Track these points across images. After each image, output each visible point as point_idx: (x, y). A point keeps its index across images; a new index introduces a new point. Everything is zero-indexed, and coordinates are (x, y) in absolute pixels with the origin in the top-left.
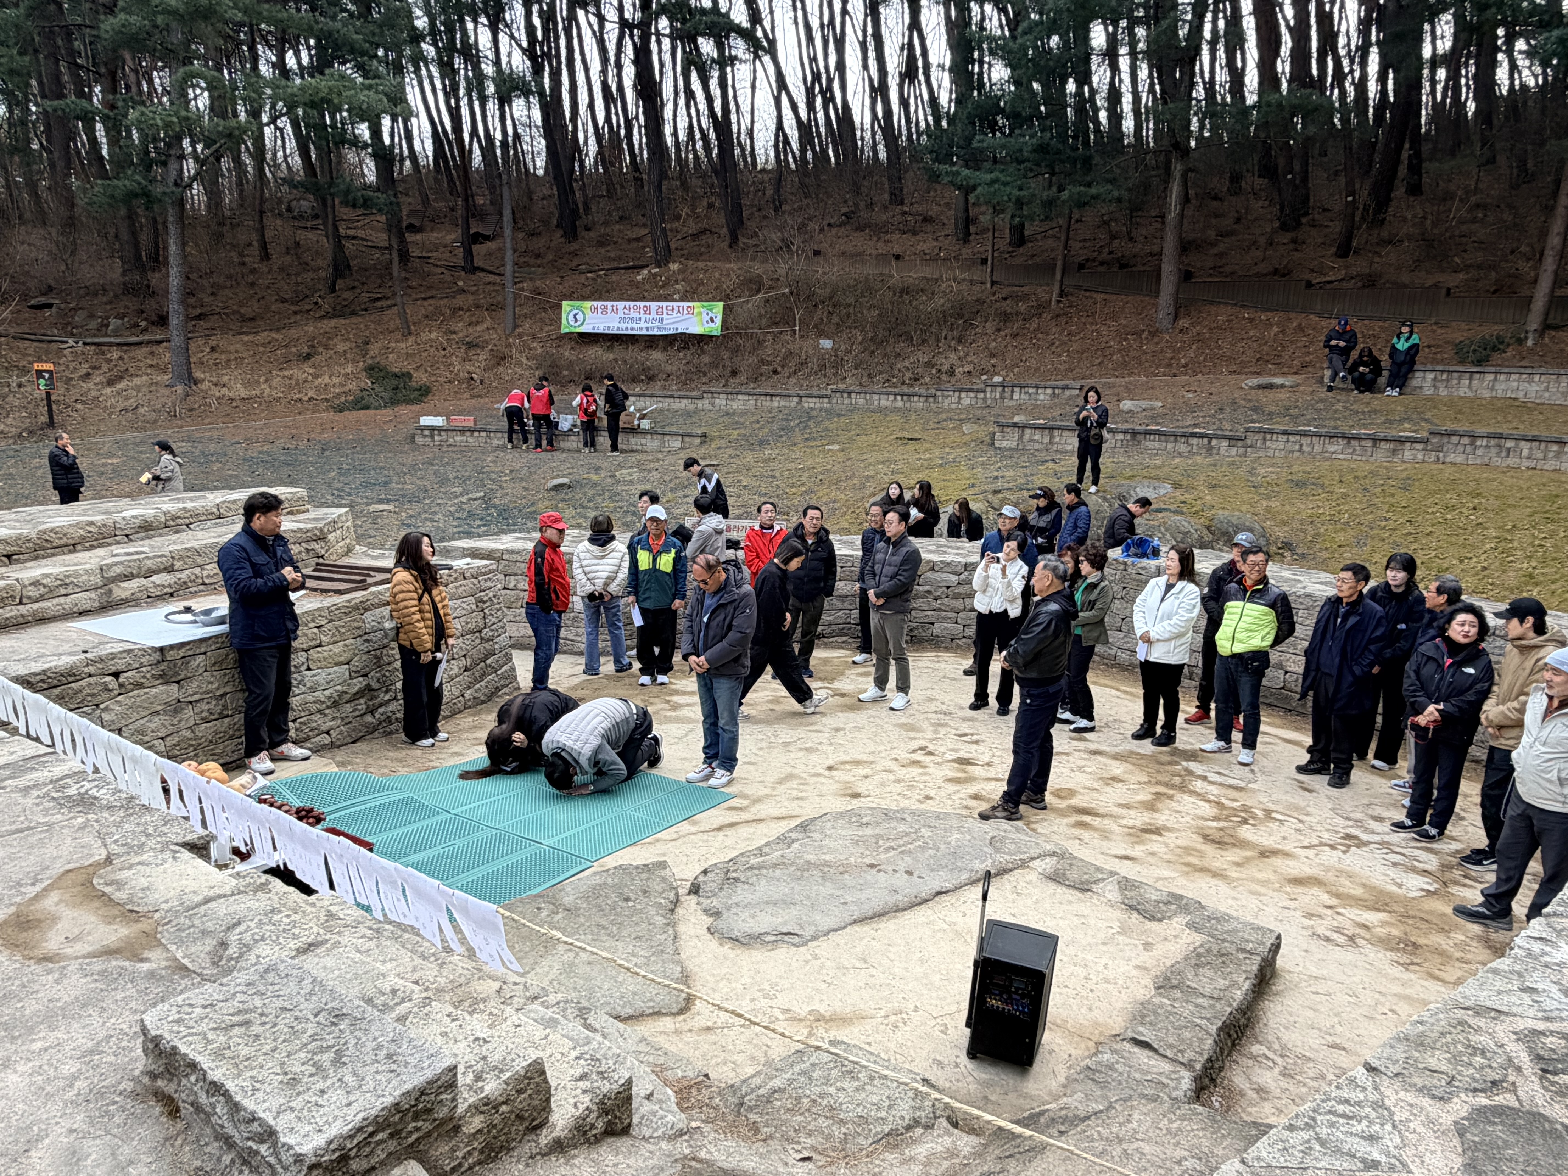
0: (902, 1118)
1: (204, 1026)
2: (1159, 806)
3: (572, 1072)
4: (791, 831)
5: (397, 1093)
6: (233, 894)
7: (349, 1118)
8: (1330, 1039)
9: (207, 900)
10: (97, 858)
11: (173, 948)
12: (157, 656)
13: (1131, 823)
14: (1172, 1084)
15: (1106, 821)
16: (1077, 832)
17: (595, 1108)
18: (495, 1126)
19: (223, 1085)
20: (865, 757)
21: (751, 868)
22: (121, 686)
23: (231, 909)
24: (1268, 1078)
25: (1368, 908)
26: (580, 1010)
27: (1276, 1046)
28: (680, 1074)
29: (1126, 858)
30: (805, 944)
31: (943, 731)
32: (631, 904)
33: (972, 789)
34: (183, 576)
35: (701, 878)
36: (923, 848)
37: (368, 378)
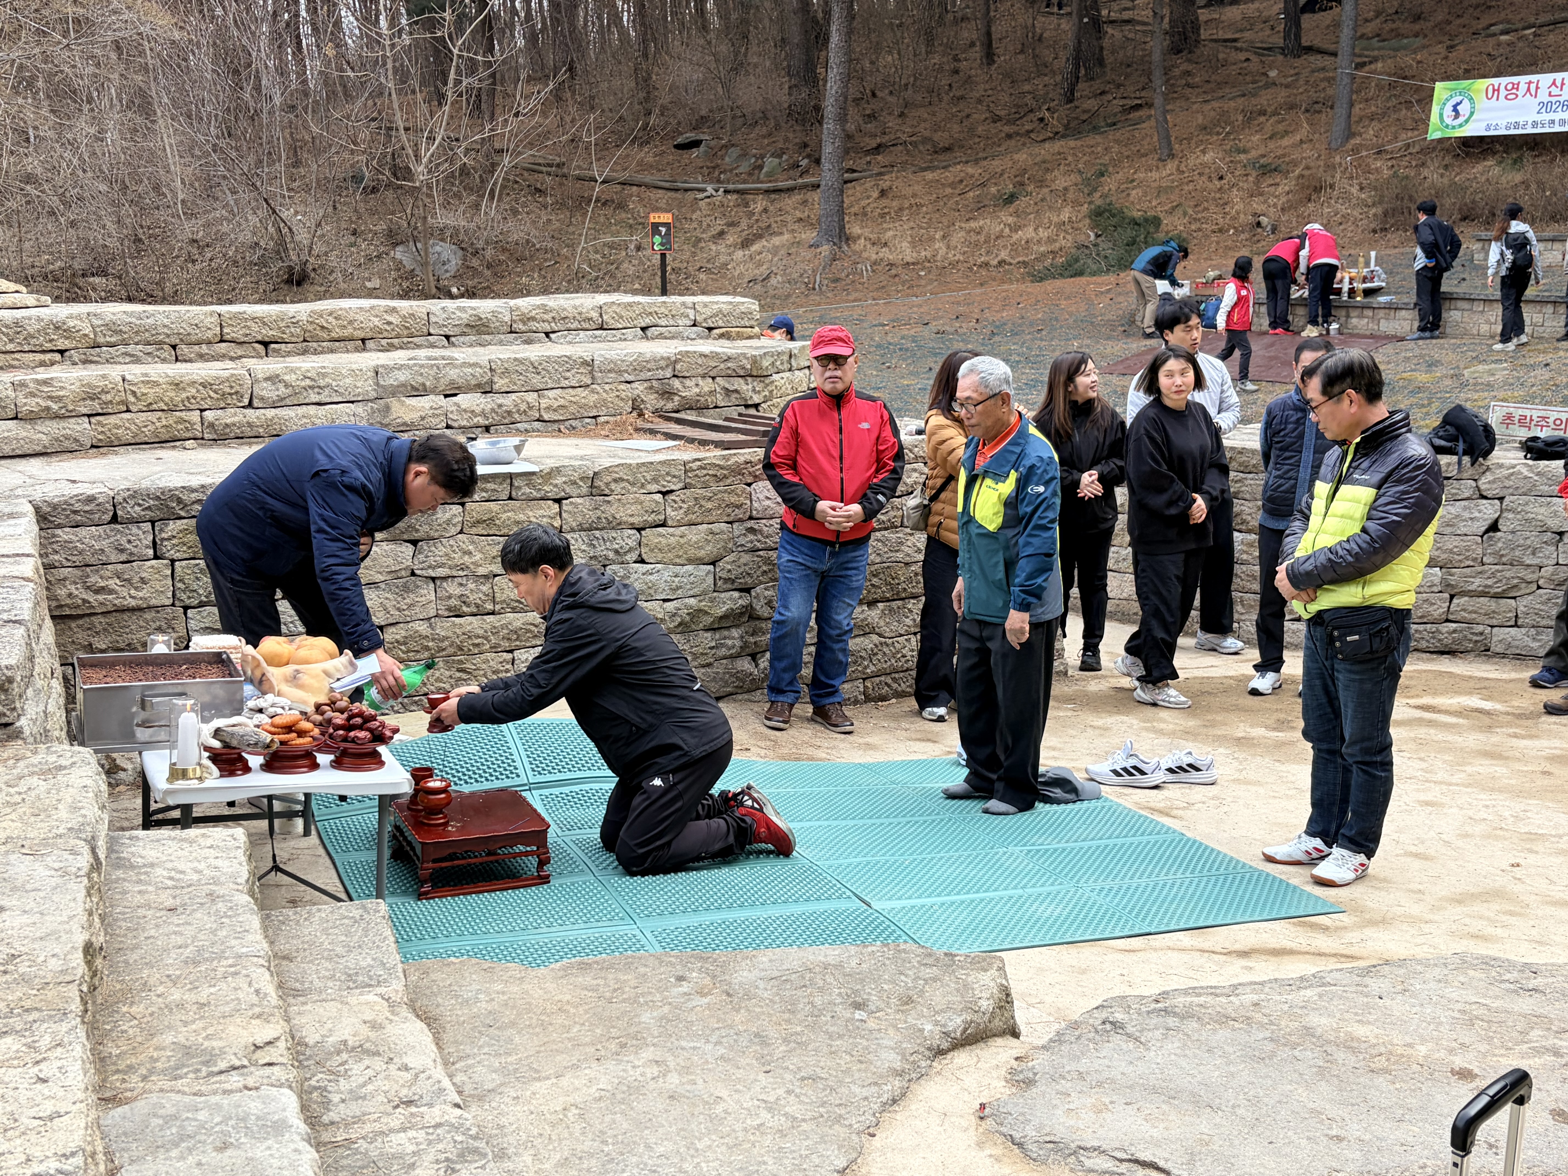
37: (1092, 229)
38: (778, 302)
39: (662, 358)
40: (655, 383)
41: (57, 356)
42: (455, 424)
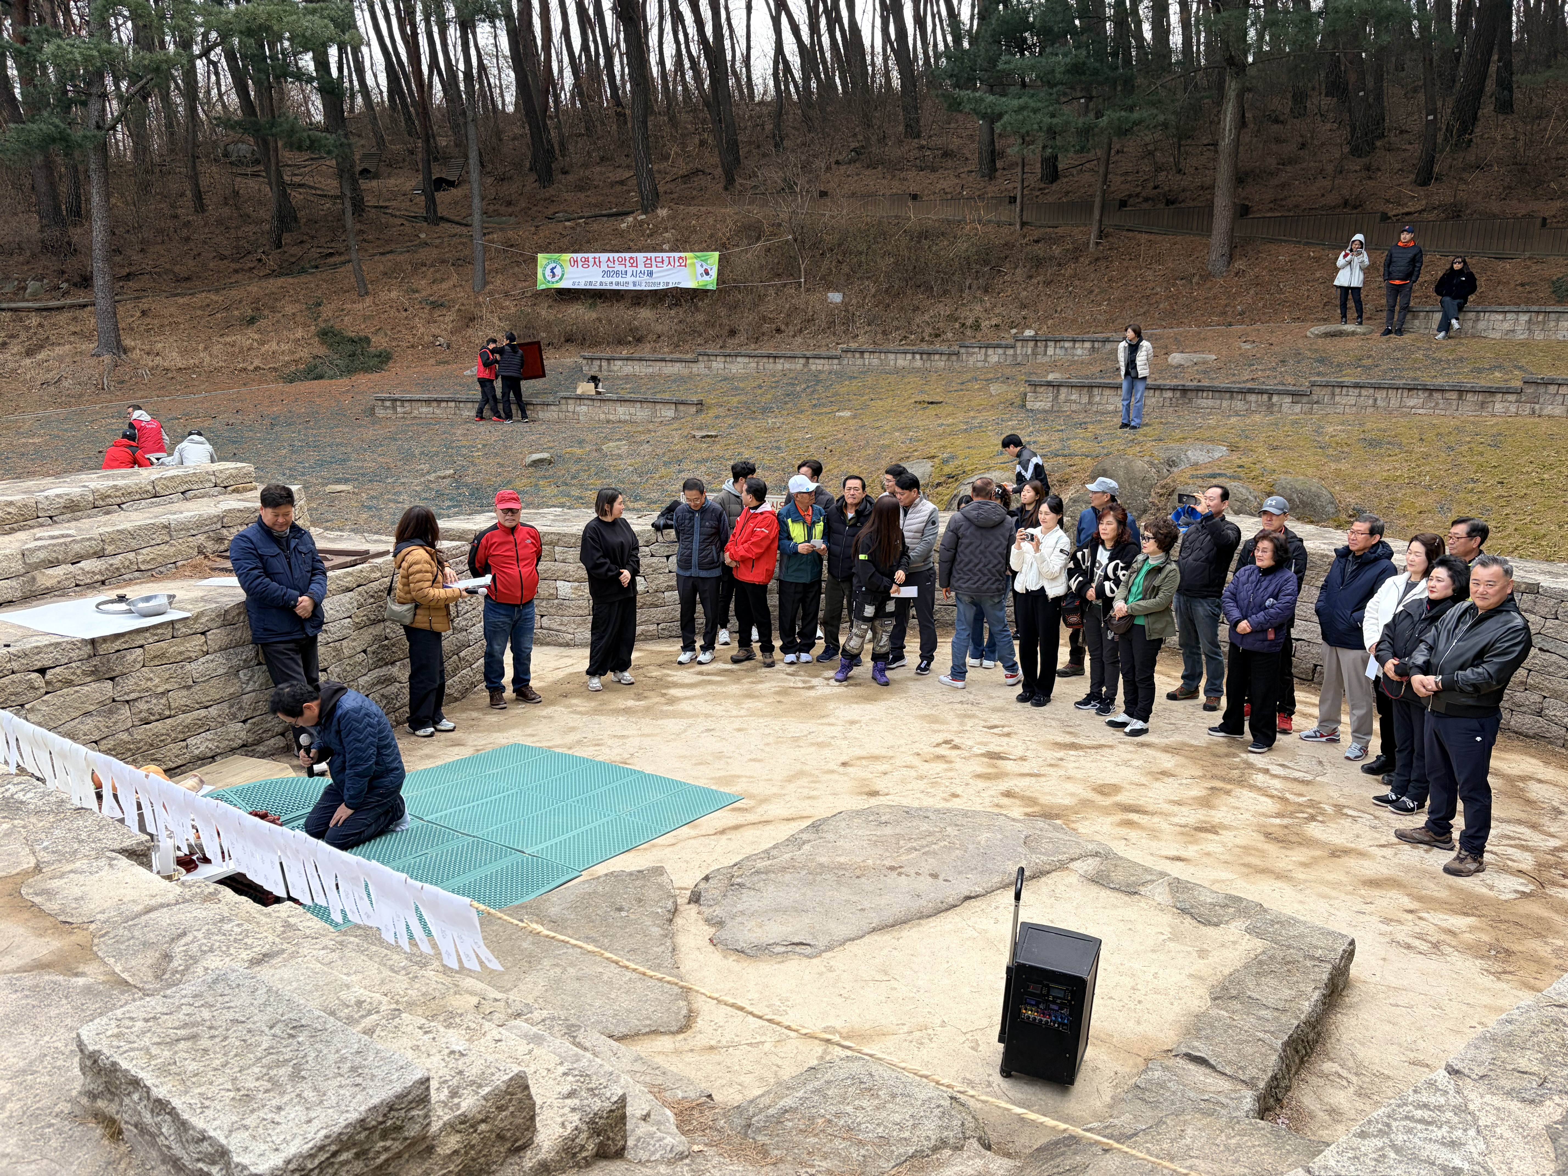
0: (928, 1138)
1: (146, 1041)
2: (1216, 802)
3: (559, 1089)
4: (802, 831)
5: (363, 1108)
6: (177, 903)
7: (309, 1136)
8: (1412, 1055)
9: (149, 910)
10: (25, 866)
11: (112, 961)
12: (88, 649)
13: (1183, 821)
14: (1232, 1104)
15: (1156, 819)
16: (1124, 831)
17: (584, 1127)
18: (473, 1147)
19: (169, 1102)
20: (883, 752)
21: (758, 872)
22: (48, 683)
23: (175, 919)
24: (1340, 1098)
25: (1455, 912)
26: (569, 1027)
27: (1351, 1063)
28: (680, 1095)
29: (1179, 859)
30: (819, 955)
31: (970, 723)
32: (624, 914)
33: (1004, 785)
34: (116, 561)
35: (703, 885)
36: (950, 849)
37: (321, 344)
38: (74, 400)
39: (214, 516)
40: (211, 534)
42: (82, 583)
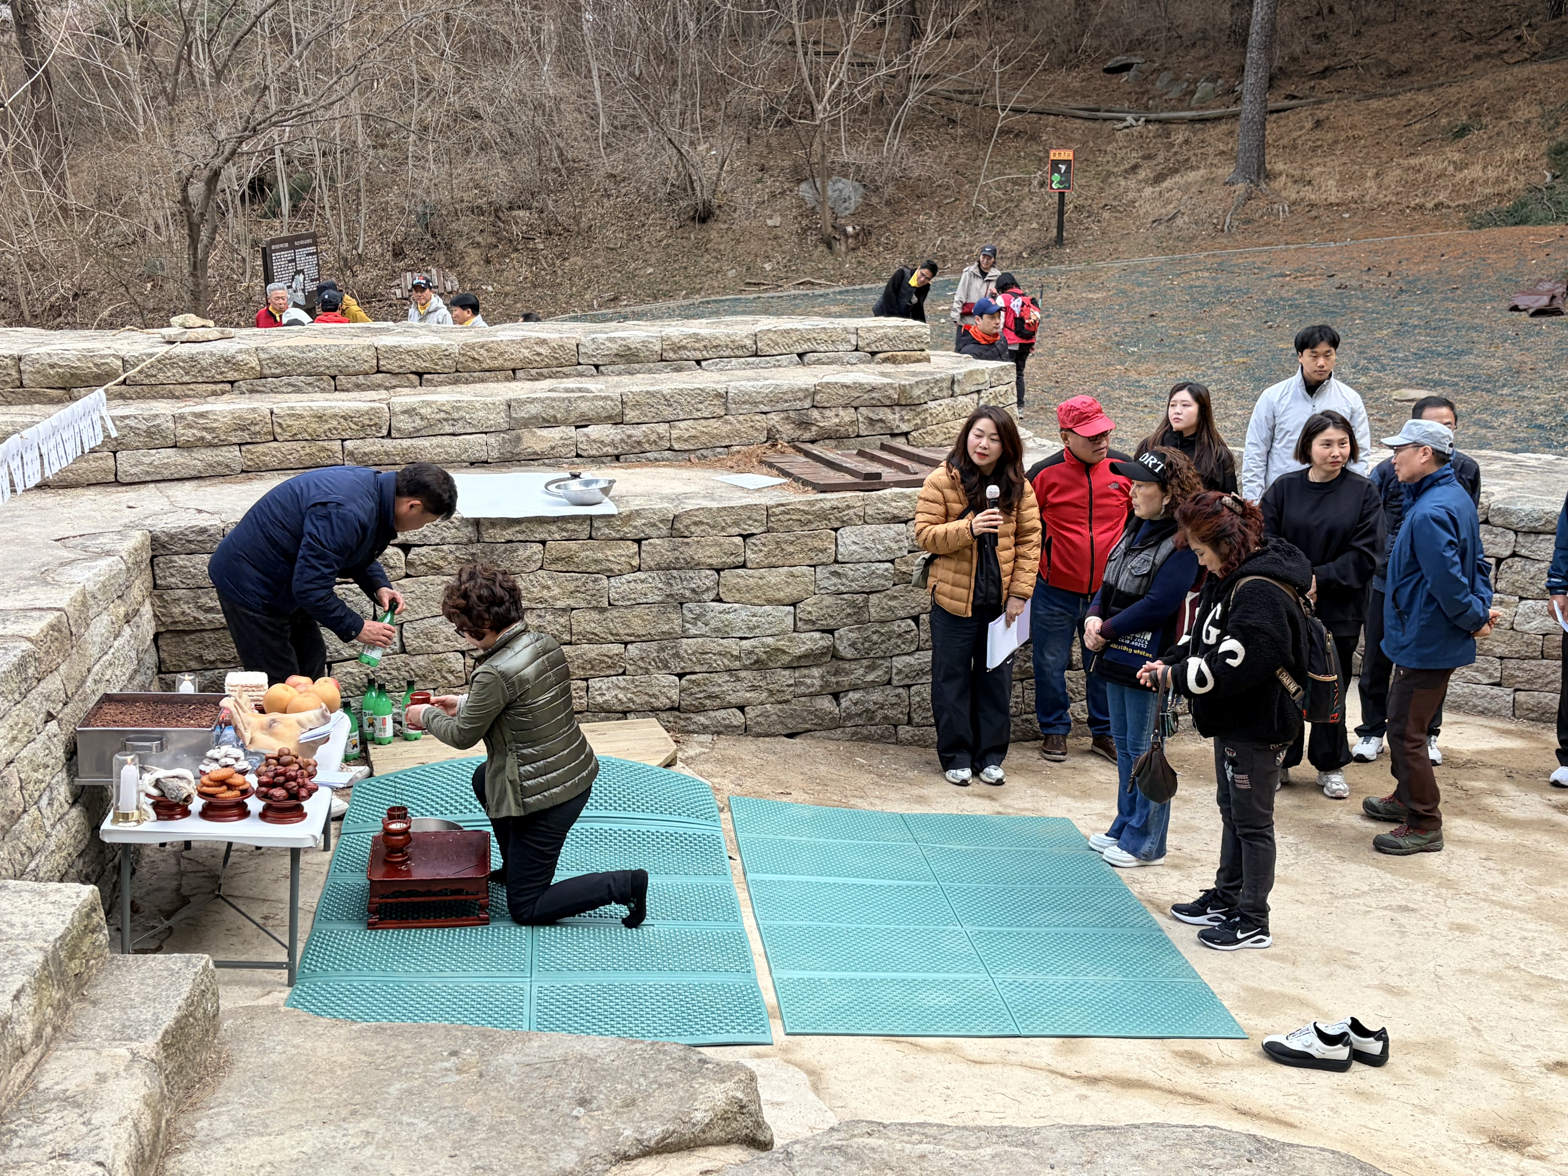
22: (409, 564)
32: (577, 1111)
37: (1549, 169)
38: (1181, 244)
39: (800, 390)
40: (792, 414)
41: (228, 387)
42: (585, 454)
